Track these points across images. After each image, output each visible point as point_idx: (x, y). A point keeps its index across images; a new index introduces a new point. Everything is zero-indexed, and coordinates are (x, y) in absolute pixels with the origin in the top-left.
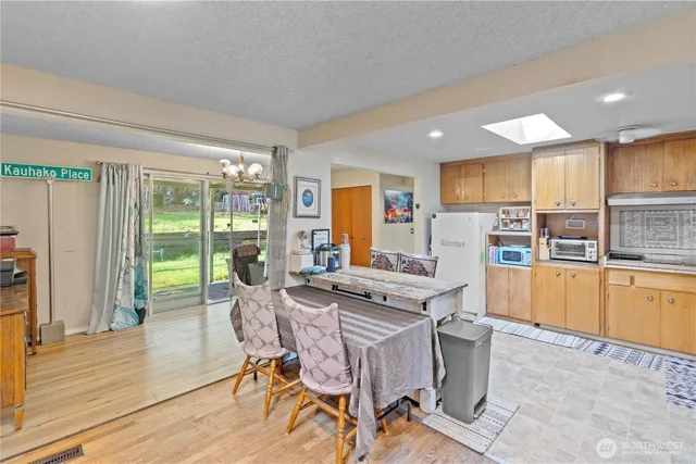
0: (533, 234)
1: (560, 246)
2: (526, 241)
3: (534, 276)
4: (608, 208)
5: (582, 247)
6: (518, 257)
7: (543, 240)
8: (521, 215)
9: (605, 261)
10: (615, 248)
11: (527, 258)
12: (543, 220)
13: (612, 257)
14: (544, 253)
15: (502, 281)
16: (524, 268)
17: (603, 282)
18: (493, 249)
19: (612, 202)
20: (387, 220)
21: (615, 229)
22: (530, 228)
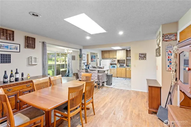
0: (117, 63)
1: (120, 65)
2: (116, 64)
3: (117, 70)
4: (127, 59)
5: (123, 65)
6: (114, 67)
7: (118, 64)
8: (115, 60)
9: (126, 67)
10: (128, 65)
11: (116, 67)
12: (118, 61)
13: (127, 66)
14: (118, 66)
15: (112, 71)
16: (115, 69)
17: (126, 70)
18: (111, 66)
19: (127, 58)
20: (91, 61)
21: (128, 62)
22: (116, 62)
